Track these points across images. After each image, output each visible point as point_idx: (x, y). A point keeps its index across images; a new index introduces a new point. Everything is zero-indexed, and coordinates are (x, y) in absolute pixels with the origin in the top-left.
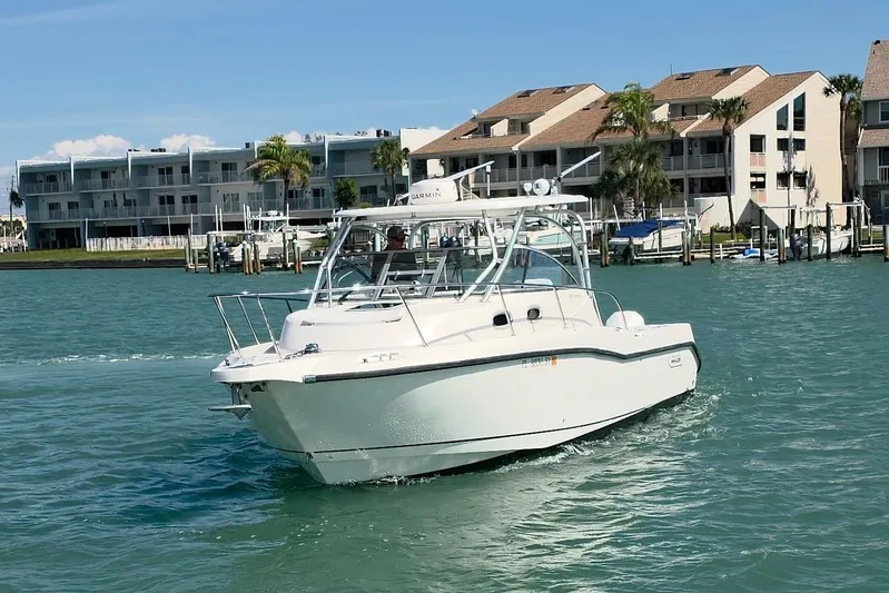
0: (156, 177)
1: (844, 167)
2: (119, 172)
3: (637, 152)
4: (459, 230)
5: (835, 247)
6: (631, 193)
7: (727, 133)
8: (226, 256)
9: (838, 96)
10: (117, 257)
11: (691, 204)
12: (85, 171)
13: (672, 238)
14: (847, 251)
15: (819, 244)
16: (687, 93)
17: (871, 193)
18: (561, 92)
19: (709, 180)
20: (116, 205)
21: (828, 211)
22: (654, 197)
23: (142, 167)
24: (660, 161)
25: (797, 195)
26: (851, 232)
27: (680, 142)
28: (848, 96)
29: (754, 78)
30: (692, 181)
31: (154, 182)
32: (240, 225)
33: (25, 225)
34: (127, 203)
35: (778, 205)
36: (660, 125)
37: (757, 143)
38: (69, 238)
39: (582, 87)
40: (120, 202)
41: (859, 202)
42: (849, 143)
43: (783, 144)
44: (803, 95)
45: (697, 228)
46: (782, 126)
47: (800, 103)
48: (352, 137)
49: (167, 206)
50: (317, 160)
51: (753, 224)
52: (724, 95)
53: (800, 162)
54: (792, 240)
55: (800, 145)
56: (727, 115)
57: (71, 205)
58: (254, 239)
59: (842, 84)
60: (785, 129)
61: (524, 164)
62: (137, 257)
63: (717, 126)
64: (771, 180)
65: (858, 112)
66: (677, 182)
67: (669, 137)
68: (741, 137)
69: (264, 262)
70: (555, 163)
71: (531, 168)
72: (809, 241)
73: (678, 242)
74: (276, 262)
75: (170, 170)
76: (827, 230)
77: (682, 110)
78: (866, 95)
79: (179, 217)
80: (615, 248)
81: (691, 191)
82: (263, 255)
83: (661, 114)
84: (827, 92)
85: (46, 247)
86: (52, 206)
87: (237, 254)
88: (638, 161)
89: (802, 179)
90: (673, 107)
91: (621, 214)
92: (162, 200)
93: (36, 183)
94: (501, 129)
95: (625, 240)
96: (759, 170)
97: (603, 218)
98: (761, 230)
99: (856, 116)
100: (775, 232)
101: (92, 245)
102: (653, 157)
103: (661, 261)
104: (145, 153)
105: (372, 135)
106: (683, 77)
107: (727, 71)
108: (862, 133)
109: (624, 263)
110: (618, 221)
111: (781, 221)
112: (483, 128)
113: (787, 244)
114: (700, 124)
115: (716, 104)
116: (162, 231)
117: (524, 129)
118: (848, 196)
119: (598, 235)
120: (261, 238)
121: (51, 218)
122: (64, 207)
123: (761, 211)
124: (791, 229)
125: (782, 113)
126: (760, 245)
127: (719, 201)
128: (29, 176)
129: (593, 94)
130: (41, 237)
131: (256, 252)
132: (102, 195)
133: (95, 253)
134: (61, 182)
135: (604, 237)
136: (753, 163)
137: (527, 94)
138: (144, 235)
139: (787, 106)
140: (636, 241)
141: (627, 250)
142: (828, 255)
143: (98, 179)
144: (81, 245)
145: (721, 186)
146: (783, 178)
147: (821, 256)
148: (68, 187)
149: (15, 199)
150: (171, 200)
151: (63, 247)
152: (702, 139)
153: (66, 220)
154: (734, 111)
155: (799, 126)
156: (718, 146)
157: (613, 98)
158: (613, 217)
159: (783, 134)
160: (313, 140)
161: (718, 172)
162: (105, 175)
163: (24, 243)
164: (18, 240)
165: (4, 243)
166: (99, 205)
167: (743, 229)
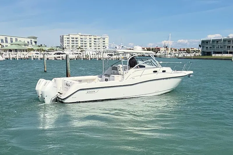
0: (227, 42)
2: (220, 41)
10: (218, 58)
12: (213, 41)
20: (219, 48)
23: (225, 40)
31: (227, 44)
33: (201, 51)
34: (221, 47)
38: (209, 54)
40: (220, 47)
49: (229, 48)
62: (222, 58)
75: (230, 41)
79: (231, 50)
85: (205, 55)
86: (207, 48)
92: (228, 47)
93: (204, 43)
101: (213, 55)
104: (225, 38)
116: (227, 53)
121: (206, 50)
122: (209, 48)
128: (203, 42)
130: (204, 53)
133: (213, 57)
134: (209, 43)
138: (224, 54)
144: (211, 55)
149: (200, 46)
150: (230, 47)
151: (208, 55)
153: (209, 50)
162: (217, 42)
163: (201, 55)
164: (200, 54)
165: (197, 54)
166: (215, 47)
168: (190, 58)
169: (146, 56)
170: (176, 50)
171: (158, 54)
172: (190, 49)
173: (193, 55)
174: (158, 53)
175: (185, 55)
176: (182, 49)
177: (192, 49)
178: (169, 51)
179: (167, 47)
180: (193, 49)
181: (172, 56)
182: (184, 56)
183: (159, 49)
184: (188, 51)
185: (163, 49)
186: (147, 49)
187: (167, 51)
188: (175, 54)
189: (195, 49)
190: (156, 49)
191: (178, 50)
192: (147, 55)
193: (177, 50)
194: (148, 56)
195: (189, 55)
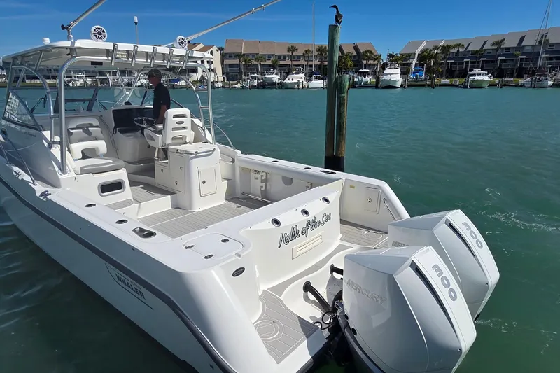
1: (222, 68)
9: (219, 52)
11: (188, 75)
13: (184, 83)
14: (222, 87)
15: (216, 85)
17: (227, 74)
19: (192, 71)
25: (212, 74)
26: (223, 83)
28: (222, 52)
29: (201, 46)
32: (71, 77)
42: (222, 63)
43: (208, 62)
44: (212, 51)
53: (212, 66)
55: (212, 62)
58: (75, 81)
59: (220, 49)
74: (82, 87)
76: (218, 82)
78: (225, 52)
79: (54, 74)
80: (171, 85)
81: (189, 72)
82: (78, 84)
84: (218, 50)
87: (71, 84)
89: (213, 70)
95: (173, 83)
99: (224, 57)
101: (28, 82)
103: (182, 88)
107: (195, 44)
108: (225, 60)
110: (171, 79)
118: (223, 74)
120: (77, 81)
123: (204, 77)
127: (195, 75)
133: (29, 84)
135: (168, 82)
140: (176, 83)
142: (218, 88)
145: (195, 71)
146: (209, 70)
161: (194, 68)
163: (7, 81)
167: (200, 81)
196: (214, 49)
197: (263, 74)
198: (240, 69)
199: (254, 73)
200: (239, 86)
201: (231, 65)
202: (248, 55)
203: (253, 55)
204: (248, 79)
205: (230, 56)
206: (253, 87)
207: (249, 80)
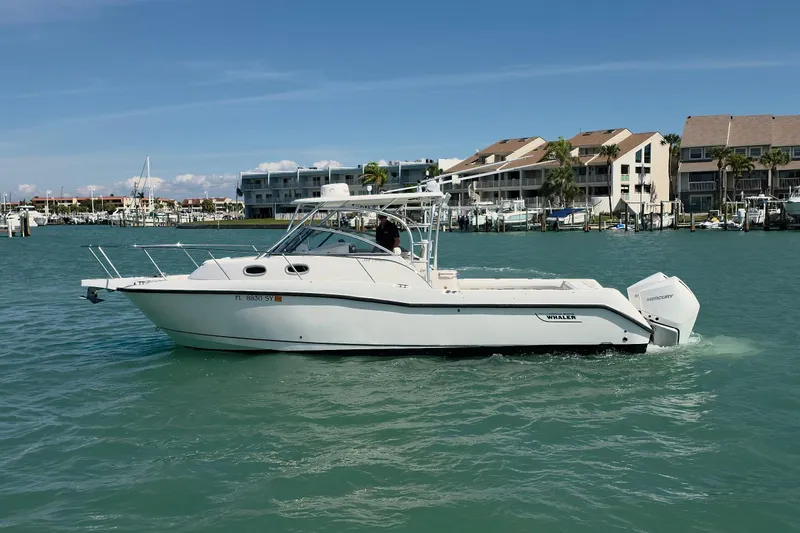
0: (312, 182)
1: (671, 182)
2: (293, 179)
3: (561, 173)
4: (467, 212)
5: (665, 224)
6: (558, 194)
7: (609, 164)
8: (347, 224)
9: (668, 146)
11: (590, 200)
12: (275, 178)
13: (579, 218)
14: (671, 226)
15: (657, 223)
16: (589, 142)
17: (684, 196)
18: (523, 141)
19: (599, 188)
20: (291, 196)
21: (662, 205)
22: (570, 196)
23: (305, 177)
24: (573, 177)
25: (646, 197)
26: (673, 217)
27: (585, 167)
28: (673, 145)
29: (624, 135)
30: (590, 188)
31: (311, 185)
33: (244, 206)
34: (297, 195)
35: (635, 201)
36: (574, 159)
37: (625, 169)
38: (266, 213)
39: (533, 139)
40: (293, 195)
41: (678, 201)
42: (673, 170)
43: (638, 170)
44: (650, 145)
45: (593, 213)
46: (638, 161)
47: (648, 148)
48: (413, 163)
50: (395, 174)
51: (622, 211)
52: (609, 143)
53: (647, 179)
54: (643, 221)
55: (648, 170)
56: (609, 154)
57: (267, 196)
58: (361, 215)
59: (670, 139)
60: (640, 162)
61: (502, 178)
63: (604, 160)
64: (632, 189)
65: (678, 153)
66: (584, 188)
67: (578, 165)
68: (617, 166)
69: (366, 227)
70: (518, 178)
71: (506, 181)
72: (651, 221)
73: (582, 220)
74: (373, 227)
75: (319, 179)
76: (661, 215)
77: (586, 151)
78: (683, 145)
80: (549, 222)
81: (590, 194)
82: (366, 223)
83: (575, 153)
84: (663, 143)
85: (255, 217)
86: (258, 196)
87: (352, 222)
88: (562, 178)
89: (648, 188)
90: (581, 150)
91: (552, 205)
92: (314, 194)
93: (250, 184)
94: (490, 160)
95: (555, 219)
96: (625, 183)
97: (543, 207)
98: (626, 215)
99: (677, 156)
100: (633, 216)
101: (278, 217)
102: (570, 175)
103: (573, 230)
104: (306, 170)
105: (423, 162)
106: (587, 134)
107: (610, 131)
108: (680, 164)
109: (554, 230)
110: (551, 209)
111: (636, 209)
112: (481, 159)
113: (640, 222)
114: (594, 159)
115: (603, 148)
117: (503, 159)
118: (672, 198)
119: (541, 215)
120: (365, 215)
121: (257, 202)
122: (264, 197)
123: (626, 205)
124: (642, 214)
125: (639, 154)
126: (626, 222)
127: (604, 199)
128: (246, 180)
129: (539, 142)
130: (251, 212)
131: (362, 222)
132: (284, 190)
133: (278, 221)
134: (262, 183)
135: (544, 217)
136: (622, 180)
137: (505, 142)
139: (641, 150)
140: (561, 219)
141: (556, 224)
142: (661, 228)
143: (282, 183)
144: (272, 216)
145: (606, 191)
146: (638, 188)
147: (658, 229)
148: (267, 187)
149: (238, 190)
150: (319, 194)
151: (263, 217)
152: (596, 167)
153: (265, 204)
154: (613, 152)
155: (648, 160)
156: (604, 170)
157: (550, 144)
158: (548, 206)
159: (639, 165)
160: (393, 164)
161: (604, 184)
162: (285, 181)
163: (243, 215)
164: (240, 213)
165: (233, 215)
166: (282, 196)
167: (617, 214)
168: (213, 226)
169: (78, 223)
170: (171, 204)
171: (116, 216)
172: (214, 201)
173: (219, 217)
174: (114, 214)
175: (200, 219)
176: (190, 202)
177: (218, 200)
178: (151, 208)
179: (142, 196)
180: (223, 200)
181: (161, 221)
182: (195, 219)
183: (118, 202)
184: (207, 207)
185: (130, 202)
186: (79, 201)
187: (145, 208)
188: (168, 214)
189: (228, 201)
190: (108, 201)
191: (179, 203)
192: (81, 221)
193: (176, 202)
194: (82, 223)
195: (209, 218)
196: (655, 141)
197: (781, 194)
198: (719, 184)
199: (757, 193)
200: (715, 223)
201: (694, 176)
202: (741, 150)
203: (755, 150)
204: (742, 206)
205: (696, 155)
206: (753, 226)
207: (743, 211)
